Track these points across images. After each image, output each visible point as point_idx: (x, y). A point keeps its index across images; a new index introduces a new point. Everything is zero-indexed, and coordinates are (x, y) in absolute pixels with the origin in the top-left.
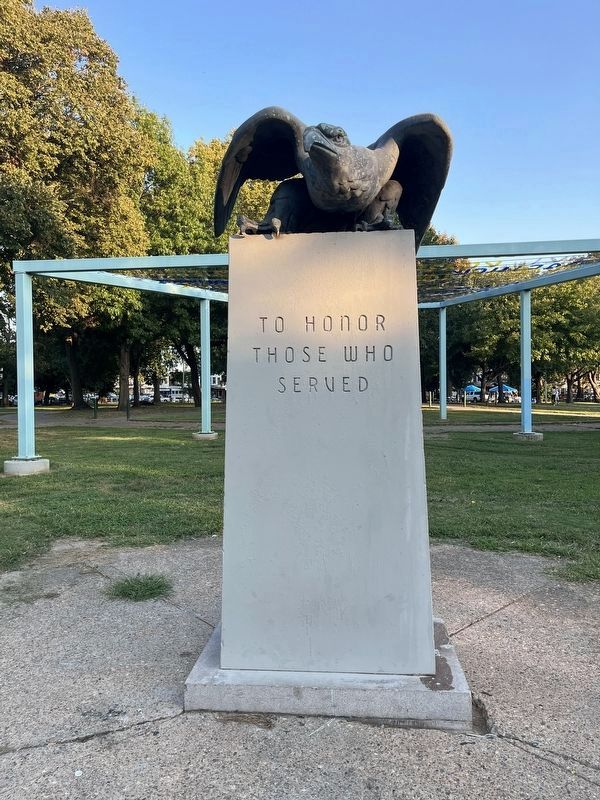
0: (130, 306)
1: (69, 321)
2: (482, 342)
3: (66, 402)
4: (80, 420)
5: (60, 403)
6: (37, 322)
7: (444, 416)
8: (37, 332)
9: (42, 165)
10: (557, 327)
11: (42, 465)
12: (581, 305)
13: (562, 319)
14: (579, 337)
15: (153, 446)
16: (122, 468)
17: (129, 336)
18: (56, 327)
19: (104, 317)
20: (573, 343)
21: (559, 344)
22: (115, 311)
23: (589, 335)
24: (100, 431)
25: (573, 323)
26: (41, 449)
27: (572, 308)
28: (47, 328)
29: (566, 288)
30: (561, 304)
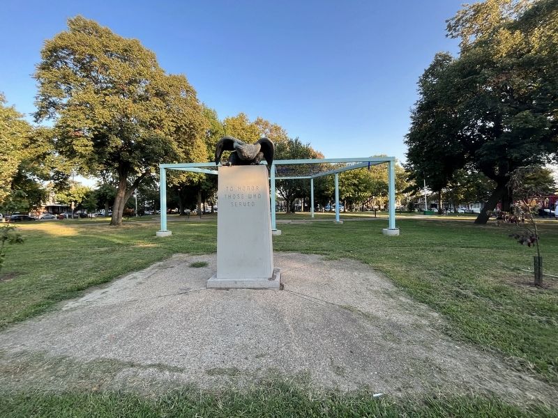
0: (201, 178)
1: (179, 183)
2: (328, 190)
3: (178, 213)
4: (183, 219)
5: (175, 213)
6: (167, 184)
7: (313, 216)
8: (167, 187)
9: (169, 130)
10: (354, 185)
11: (169, 233)
12: (362, 177)
13: (356, 182)
14: (362, 188)
15: (208, 227)
16: (196, 234)
17: (201, 188)
18: (174, 186)
19: (192, 182)
20: (360, 190)
21: (355, 191)
22: (196, 180)
23: (365, 187)
24: (190, 222)
25: (360, 183)
26: (169, 228)
27: (359, 178)
28: (171, 186)
29: (357, 171)
30: (355, 176)
